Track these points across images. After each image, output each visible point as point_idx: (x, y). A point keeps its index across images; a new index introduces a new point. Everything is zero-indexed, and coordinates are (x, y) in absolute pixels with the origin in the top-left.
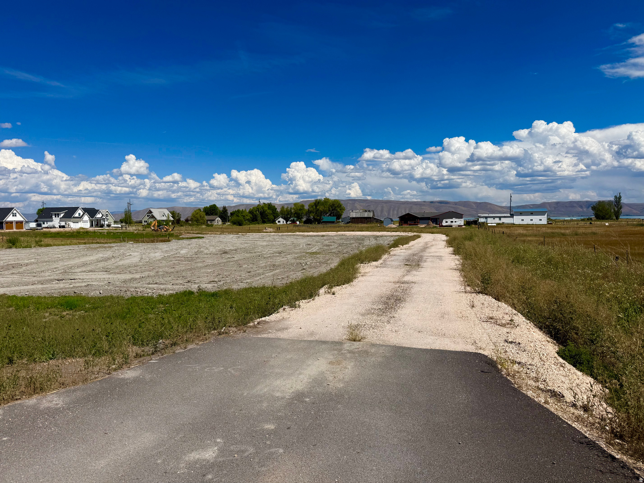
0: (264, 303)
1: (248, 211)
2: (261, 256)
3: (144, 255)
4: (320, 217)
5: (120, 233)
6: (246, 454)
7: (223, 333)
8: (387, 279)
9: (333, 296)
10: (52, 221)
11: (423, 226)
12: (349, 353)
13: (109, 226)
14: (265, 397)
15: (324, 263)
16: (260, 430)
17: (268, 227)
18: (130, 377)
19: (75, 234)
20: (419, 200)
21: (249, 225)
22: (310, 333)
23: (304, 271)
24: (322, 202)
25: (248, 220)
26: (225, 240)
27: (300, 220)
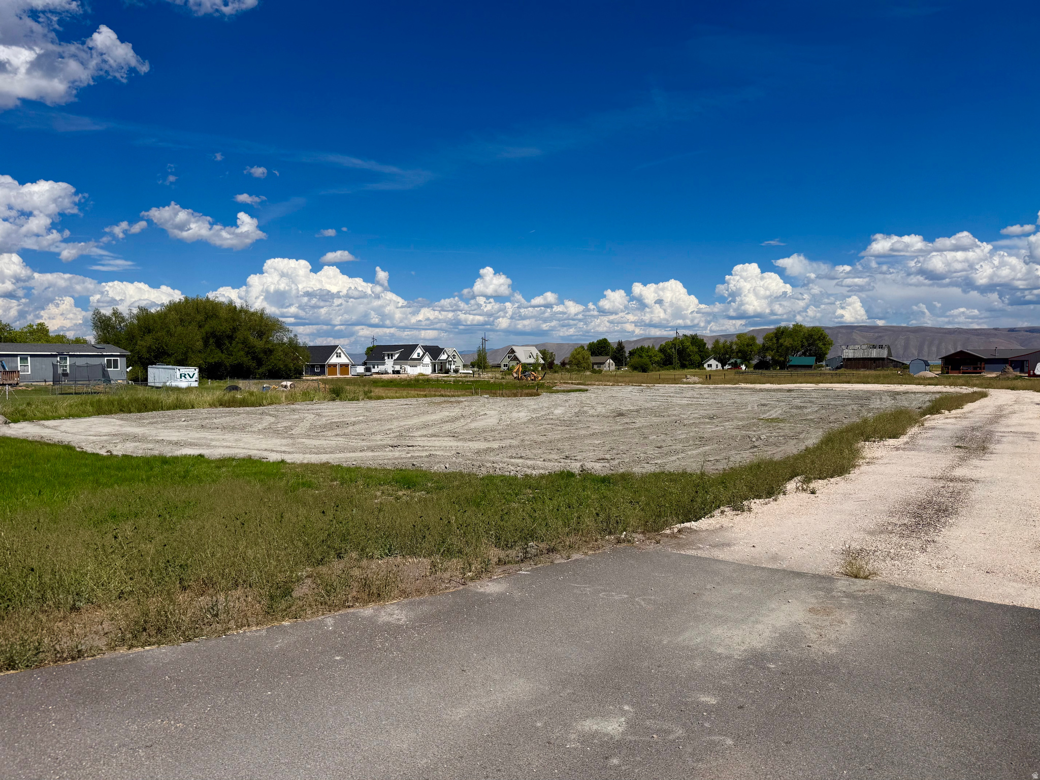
0: (686, 499)
1: (657, 349)
2: (678, 423)
3: (503, 415)
4: (785, 358)
5: (471, 381)
6: (671, 737)
7: (624, 541)
8: (918, 471)
9: (812, 496)
10: (384, 364)
11: (994, 375)
12: (847, 597)
13: (456, 371)
14: (698, 651)
15: (792, 438)
16: (692, 702)
17: (691, 375)
18: (493, 591)
19: (412, 382)
20: (985, 327)
21: (659, 370)
22: (771, 556)
23: (755, 449)
24: (790, 331)
25: (657, 363)
26: (620, 394)
27: (747, 362)
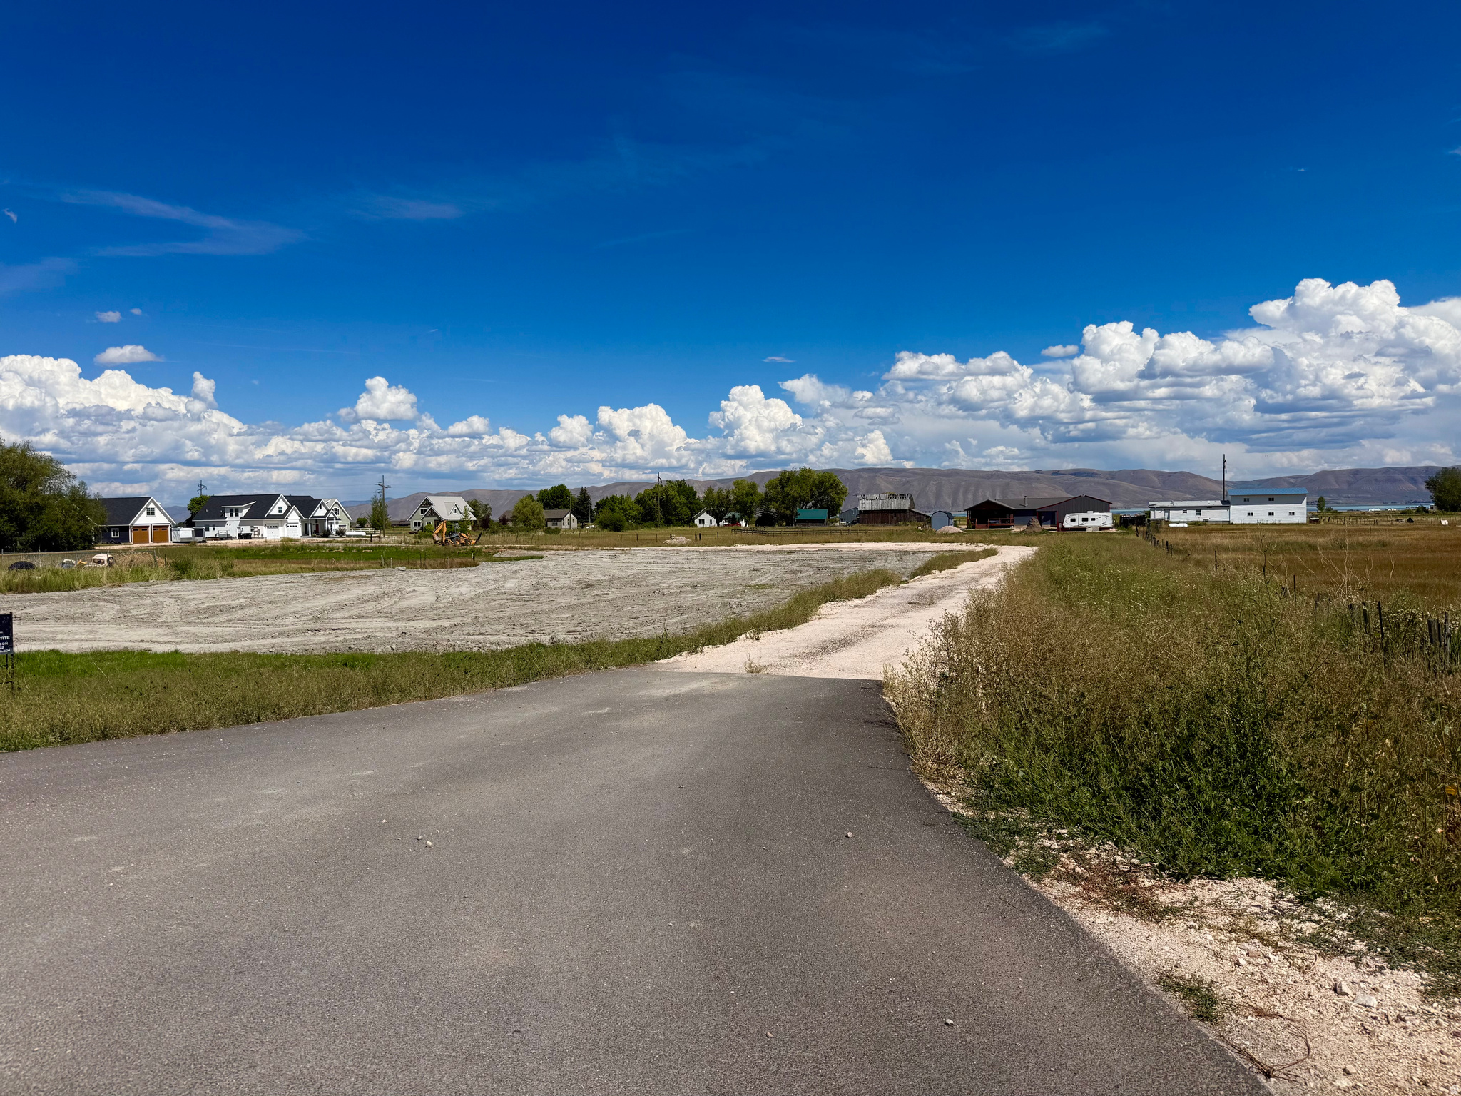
1: (633, 498)
2: (658, 592)
3: (438, 591)
4: (792, 512)
9: (755, 643)
10: (224, 524)
11: (1019, 529)
13: (341, 533)
17: (677, 535)
20: (1026, 469)
21: (636, 529)
24: (797, 477)
25: (634, 518)
26: (587, 562)
27: (747, 517)
